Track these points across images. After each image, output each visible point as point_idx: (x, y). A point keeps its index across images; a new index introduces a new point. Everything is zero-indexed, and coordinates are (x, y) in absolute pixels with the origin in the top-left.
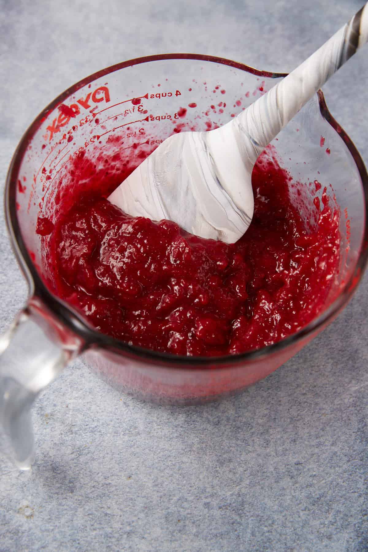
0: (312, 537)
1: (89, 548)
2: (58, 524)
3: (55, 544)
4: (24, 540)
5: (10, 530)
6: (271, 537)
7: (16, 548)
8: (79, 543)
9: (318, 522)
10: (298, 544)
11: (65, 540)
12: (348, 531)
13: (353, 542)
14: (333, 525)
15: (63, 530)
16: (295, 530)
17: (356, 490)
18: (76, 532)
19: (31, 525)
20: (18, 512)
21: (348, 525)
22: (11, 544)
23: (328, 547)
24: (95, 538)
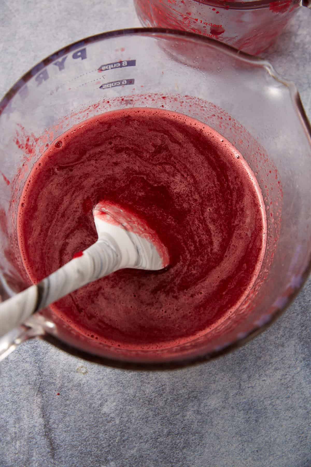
0: (271, 347)
1: (129, 385)
2: (106, 374)
3: (106, 387)
4: (86, 389)
5: (74, 385)
6: (245, 352)
7: (81, 395)
8: (122, 383)
9: (274, 337)
10: (263, 354)
11: (113, 383)
12: (294, 339)
13: (298, 345)
14: (283, 337)
15: (109, 377)
16: (259, 345)
17: (295, 311)
18: (118, 376)
19: (88, 378)
20: (77, 372)
21: (293, 335)
22: (78, 393)
23: (283, 352)
24: (132, 378)
